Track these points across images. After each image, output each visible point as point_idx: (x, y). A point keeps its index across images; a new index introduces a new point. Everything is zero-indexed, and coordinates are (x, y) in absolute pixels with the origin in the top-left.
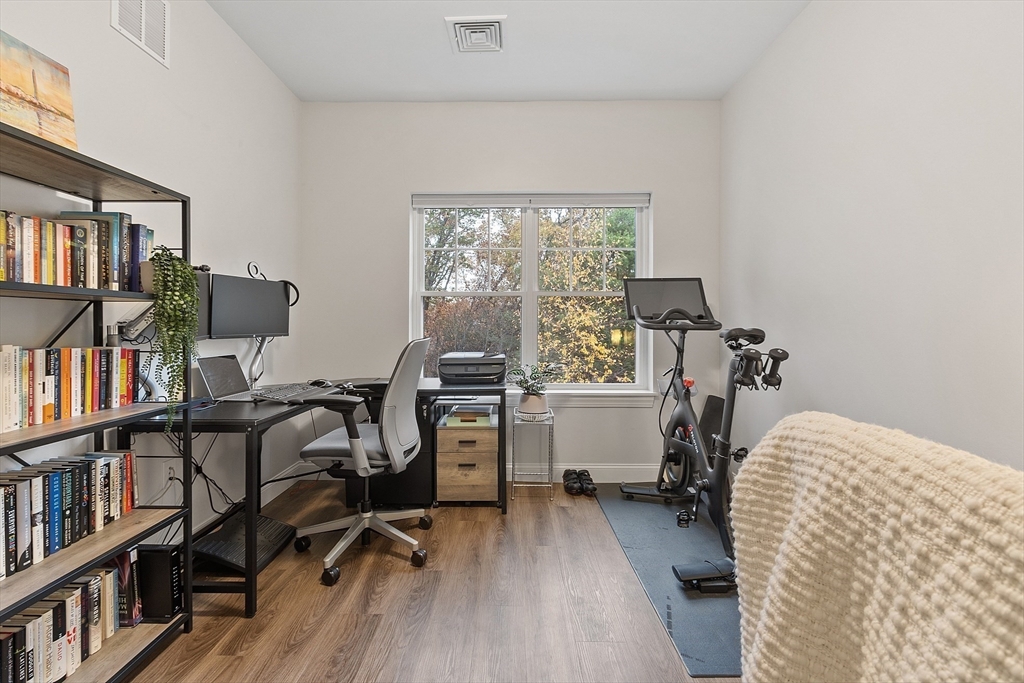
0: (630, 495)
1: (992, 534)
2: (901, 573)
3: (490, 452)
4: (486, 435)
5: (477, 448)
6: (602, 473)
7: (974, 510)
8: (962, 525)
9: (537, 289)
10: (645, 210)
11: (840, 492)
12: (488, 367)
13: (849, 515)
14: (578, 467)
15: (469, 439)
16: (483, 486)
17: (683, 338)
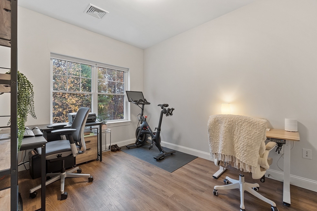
0: (128, 148)
1: (246, 121)
2: (239, 127)
3: (95, 143)
4: (94, 138)
5: (91, 143)
6: (120, 144)
7: (245, 119)
8: (244, 121)
9: (97, 92)
10: (126, 73)
11: (230, 121)
12: (91, 117)
13: (232, 124)
14: (114, 144)
15: (88, 141)
16: (93, 155)
17: (143, 107)
